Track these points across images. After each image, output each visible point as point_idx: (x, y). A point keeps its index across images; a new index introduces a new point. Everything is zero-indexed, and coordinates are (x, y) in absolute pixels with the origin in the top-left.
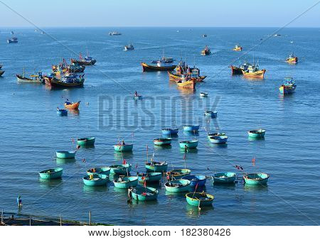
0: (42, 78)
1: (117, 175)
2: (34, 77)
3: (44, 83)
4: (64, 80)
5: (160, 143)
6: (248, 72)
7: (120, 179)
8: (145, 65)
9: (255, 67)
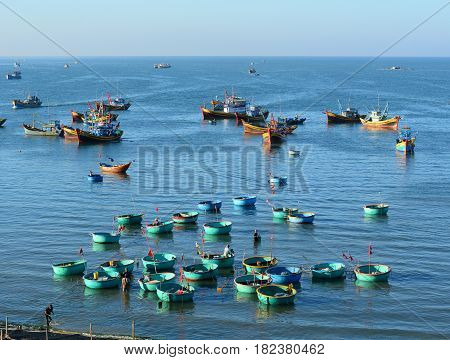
0: (59, 128)
2: (48, 127)
4: (97, 132)
8: (206, 111)
9: (383, 113)
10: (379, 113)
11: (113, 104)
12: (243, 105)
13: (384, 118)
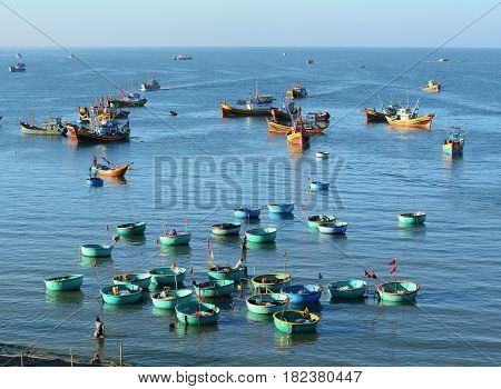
0: (61, 127)
1: (161, 285)
2: (48, 124)
3: (64, 134)
4: (99, 131)
5: (222, 232)
6: (398, 119)
7: (163, 294)
8: (226, 107)
9: (413, 110)
10: (408, 111)
11: (127, 99)
12: (269, 101)
13: (414, 116)
